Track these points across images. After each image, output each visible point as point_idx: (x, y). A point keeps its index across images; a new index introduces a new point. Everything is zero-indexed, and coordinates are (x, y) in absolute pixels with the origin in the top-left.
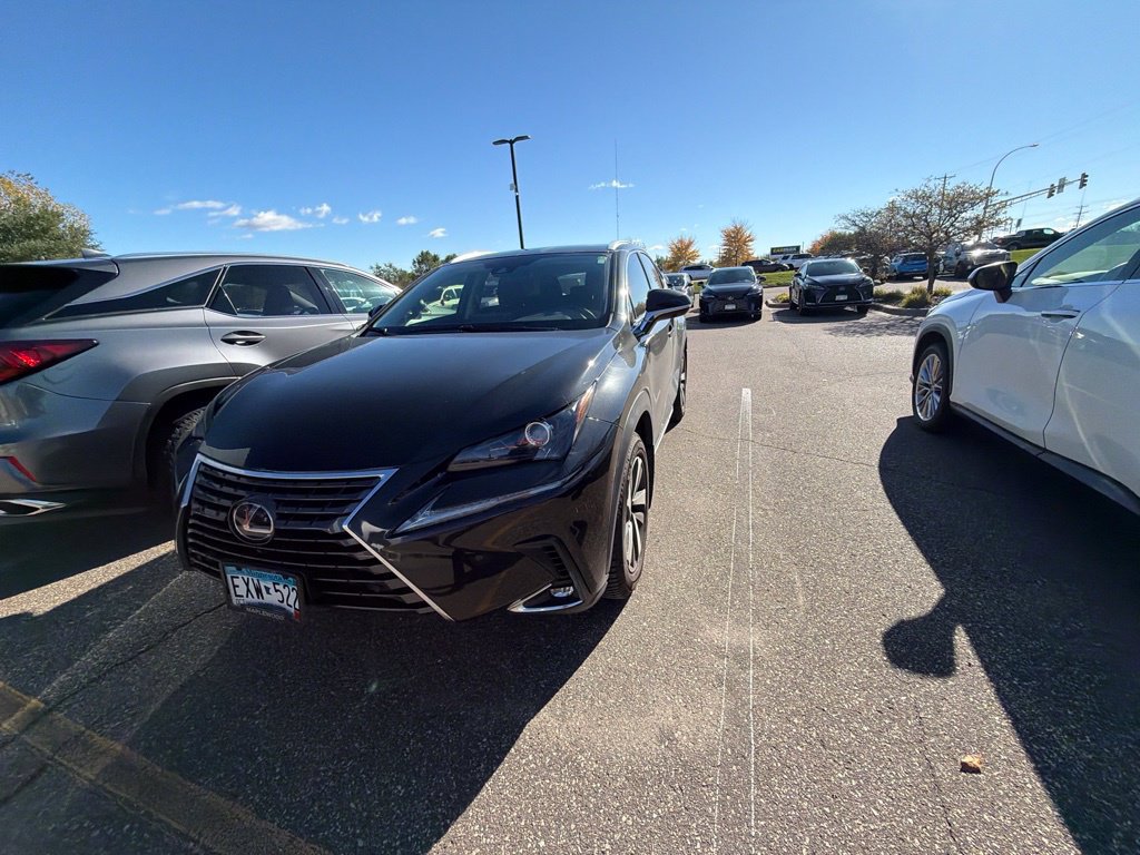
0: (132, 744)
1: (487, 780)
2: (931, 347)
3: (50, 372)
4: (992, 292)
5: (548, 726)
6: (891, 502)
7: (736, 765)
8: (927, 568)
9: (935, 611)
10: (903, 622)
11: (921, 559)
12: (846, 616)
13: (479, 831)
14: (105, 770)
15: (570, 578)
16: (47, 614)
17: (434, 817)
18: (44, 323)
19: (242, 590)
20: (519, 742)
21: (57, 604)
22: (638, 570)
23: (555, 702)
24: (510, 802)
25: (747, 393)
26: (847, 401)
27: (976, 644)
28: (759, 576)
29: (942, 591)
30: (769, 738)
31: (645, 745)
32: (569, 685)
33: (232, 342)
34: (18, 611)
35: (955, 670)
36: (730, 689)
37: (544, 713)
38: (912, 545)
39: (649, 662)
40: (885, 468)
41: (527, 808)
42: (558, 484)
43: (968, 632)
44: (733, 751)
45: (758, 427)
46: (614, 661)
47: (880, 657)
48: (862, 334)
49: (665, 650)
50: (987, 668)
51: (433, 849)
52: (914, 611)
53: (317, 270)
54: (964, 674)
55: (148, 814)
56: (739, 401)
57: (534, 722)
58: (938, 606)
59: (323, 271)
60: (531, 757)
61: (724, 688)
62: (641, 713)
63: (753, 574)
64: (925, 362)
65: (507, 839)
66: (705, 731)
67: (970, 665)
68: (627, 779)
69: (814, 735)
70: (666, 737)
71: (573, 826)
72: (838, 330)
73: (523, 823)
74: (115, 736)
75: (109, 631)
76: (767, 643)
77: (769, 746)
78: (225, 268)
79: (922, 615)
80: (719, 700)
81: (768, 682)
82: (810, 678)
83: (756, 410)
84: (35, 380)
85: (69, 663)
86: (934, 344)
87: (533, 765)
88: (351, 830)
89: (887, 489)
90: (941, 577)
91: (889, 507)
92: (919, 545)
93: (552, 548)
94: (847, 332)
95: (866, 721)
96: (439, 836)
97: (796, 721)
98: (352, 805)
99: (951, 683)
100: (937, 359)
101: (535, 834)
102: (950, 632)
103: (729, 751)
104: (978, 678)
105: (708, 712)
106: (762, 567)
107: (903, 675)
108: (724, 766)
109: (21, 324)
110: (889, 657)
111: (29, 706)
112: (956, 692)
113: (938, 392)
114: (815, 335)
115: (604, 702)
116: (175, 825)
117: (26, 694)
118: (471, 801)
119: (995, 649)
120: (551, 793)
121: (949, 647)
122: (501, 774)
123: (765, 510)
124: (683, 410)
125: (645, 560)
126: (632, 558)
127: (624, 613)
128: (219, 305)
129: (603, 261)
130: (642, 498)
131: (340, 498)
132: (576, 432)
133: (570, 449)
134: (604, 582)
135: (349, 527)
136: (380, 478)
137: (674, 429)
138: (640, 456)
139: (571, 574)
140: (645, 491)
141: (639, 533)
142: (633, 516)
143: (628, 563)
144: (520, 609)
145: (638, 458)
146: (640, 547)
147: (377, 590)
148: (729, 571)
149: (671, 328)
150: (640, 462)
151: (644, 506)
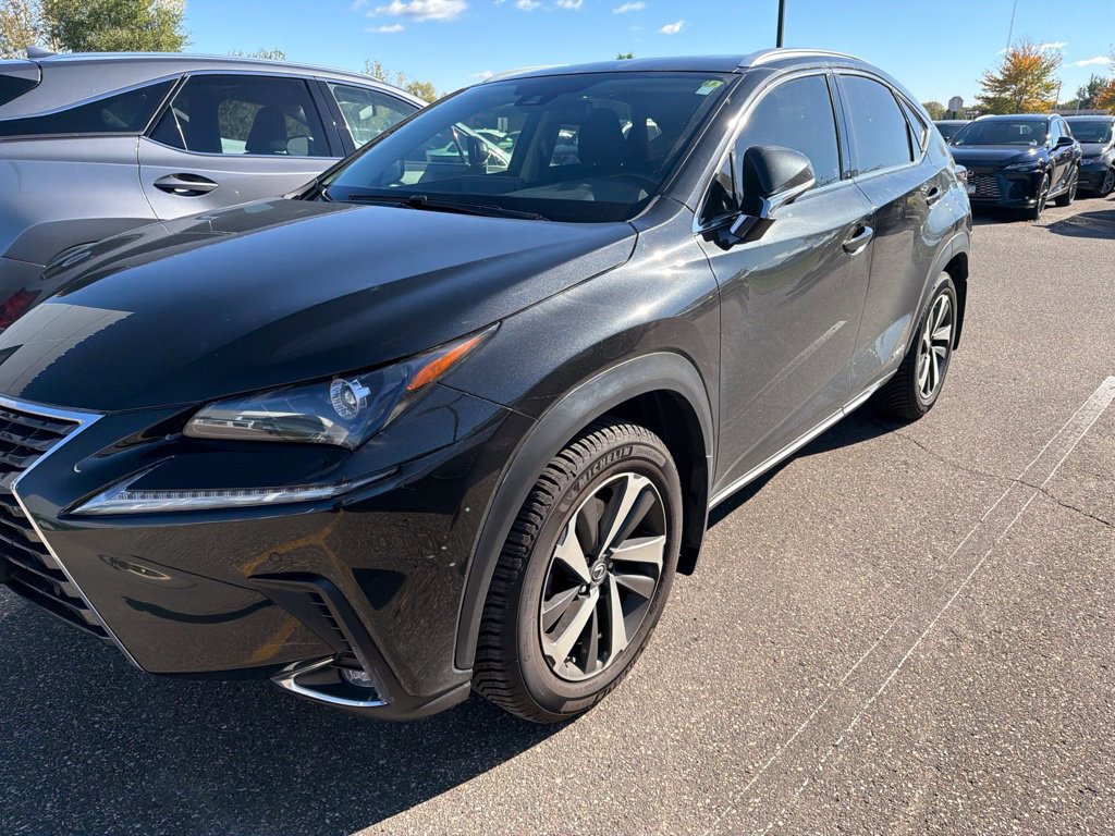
22: (602, 681)
25: (1114, 385)
28: (841, 767)
33: (169, 189)
53: (321, 85)
56: (1078, 400)
59: (332, 88)
63: (830, 758)
78: (183, 79)
83: (1105, 425)
93: (317, 598)
106: (859, 750)
123: (959, 638)
124: (925, 399)
125: (639, 665)
126: (578, 654)
127: (538, 748)
128: (161, 133)
129: (706, 90)
130: (649, 550)
131: (28, 443)
132: (399, 408)
133: (374, 436)
134: (454, 681)
135: (18, 490)
136: (75, 424)
137: (890, 435)
138: (640, 471)
139: (356, 651)
140: (662, 539)
141: (626, 613)
142: (607, 579)
143: (550, 661)
144: (289, 684)
145: (631, 475)
146: (619, 639)
147: (57, 592)
148: (788, 735)
149: (860, 231)
150: (636, 484)
151: (655, 566)
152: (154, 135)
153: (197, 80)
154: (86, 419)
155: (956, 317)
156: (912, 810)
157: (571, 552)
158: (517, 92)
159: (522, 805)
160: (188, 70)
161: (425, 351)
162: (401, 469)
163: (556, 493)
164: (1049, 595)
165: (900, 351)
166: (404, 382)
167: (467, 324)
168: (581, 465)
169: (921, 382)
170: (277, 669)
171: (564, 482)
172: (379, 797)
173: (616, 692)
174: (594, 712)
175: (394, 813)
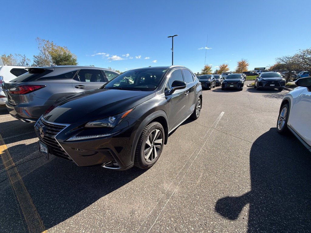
0: (23, 178)
1: (82, 210)
2: (285, 105)
3: (35, 92)
4: (306, 88)
5: (106, 200)
6: (250, 156)
7: (146, 227)
8: (249, 181)
9: (242, 196)
10: (228, 197)
11: (249, 177)
12: (210, 190)
13: (72, 223)
14: (15, 183)
15: (115, 161)
16: (28, 145)
17: (65, 215)
18: (36, 81)
19: (42, 148)
20: (96, 202)
21: (31, 143)
23: (111, 194)
24: (84, 218)
25: (223, 113)
26: (256, 120)
27: (251, 212)
28: (190, 171)
29: (250, 190)
30: (161, 222)
31: (126, 213)
32: (118, 190)
33: (77, 88)
34: (24, 143)
35: (236, 219)
36: (159, 203)
37: (107, 196)
38: (249, 172)
39: (142, 189)
40: (255, 144)
41: (86, 220)
42: (110, 135)
43: (250, 207)
44: (148, 222)
45: (220, 124)
46: (133, 186)
47: (213, 207)
48: (276, 98)
49: (148, 187)
50: (249, 221)
51: (60, 224)
52: (235, 194)
53: (102, 71)
54: (239, 221)
55: (16, 195)
56: (218, 115)
57: (103, 198)
58: (245, 195)
59: (104, 71)
60: (96, 207)
61: (158, 203)
62: (130, 203)
63: (188, 170)
64: (283, 110)
65: (77, 227)
66: (144, 214)
67: (244, 218)
68: (115, 221)
69: (175, 225)
70: (133, 212)
71: (94, 229)
72: (268, 96)
73: (83, 224)
74: (22, 176)
75: (35, 151)
76: (179, 192)
77: (159, 224)
79: (237, 196)
80: (154, 206)
81: (172, 205)
82: (185, 207)
83: (222, 119)
84: (32, 93)
85: (25, 156)
86: (286, 103)
87: (95, 209)
88: (47, 212)
89: (251, 151)
90: (252, 185)
91: (249, 157)
92: (251, 173)
93: (108, 152)
94: (271, 97)
95: (194, 226)
96: (63, 221)
97: (172, 219)
98: (52, 206)
99: (232, 223)
100: (286, 109)
101: (84, 228)
102: (244, 204)
103: (147, 222)
104: (244, 224)
105: (148, 208)
106: (193, 168)
107: (217, 215)
108: (143, 226)
109: (31, 81)
110: (216, 207)
111: (13, 165)
112: (232, 226)
113: (285, 120)
114: (259, 96)
115: (123, 197)
116: (18, 199)
117: (14, 162)
118: (76, 214)
119: (257, 216)
120: (94, 218)
121: (240, 209)
122: (86, 209)
123: (205, 151)
124: (197, 116)
125: (159, 159)
126: (150, 158)
127: (144, 173)
128: (76, 79)
129: (164, 71)
130: (160, 141)
131: (57, 130)
132: (120, 121)
133: (117, 125)
134: (131, 164)
135: (56, 138)
136: (66, 126)
137: (193, 122)
138: (158, 129)
139: (115, 160)
140: (162, 139)
141: (157, 151)
142: (154, 146)
143: (146, 159)
144: (104, 166)
145: (157, 130)
146: (156, 155)
147: (63, 154)
148: (182, 167)
149: (187, 92)
150: (158, 131)
151: (161, 143)
152: (74, 79)
153: (81, 70)
154: (67, 125)
155: (201, 104)
156: (201, 176)
157: (148, 142)
158: (135, 72)
159: (143, 182)
160: (80, 69)
161: (124, 112)
162: (121, 130)
163: (145, 133)
164: (217, 143)
165: (194, 109)
166: (121, 117)
167: (130, 107)
168: (149, 128)
169: (197, 114)
170: (102, 164)
171: (147, 131)
172: (120, 184)
173: (156, 163)
174: (153, 167)
175: (122, 186)
